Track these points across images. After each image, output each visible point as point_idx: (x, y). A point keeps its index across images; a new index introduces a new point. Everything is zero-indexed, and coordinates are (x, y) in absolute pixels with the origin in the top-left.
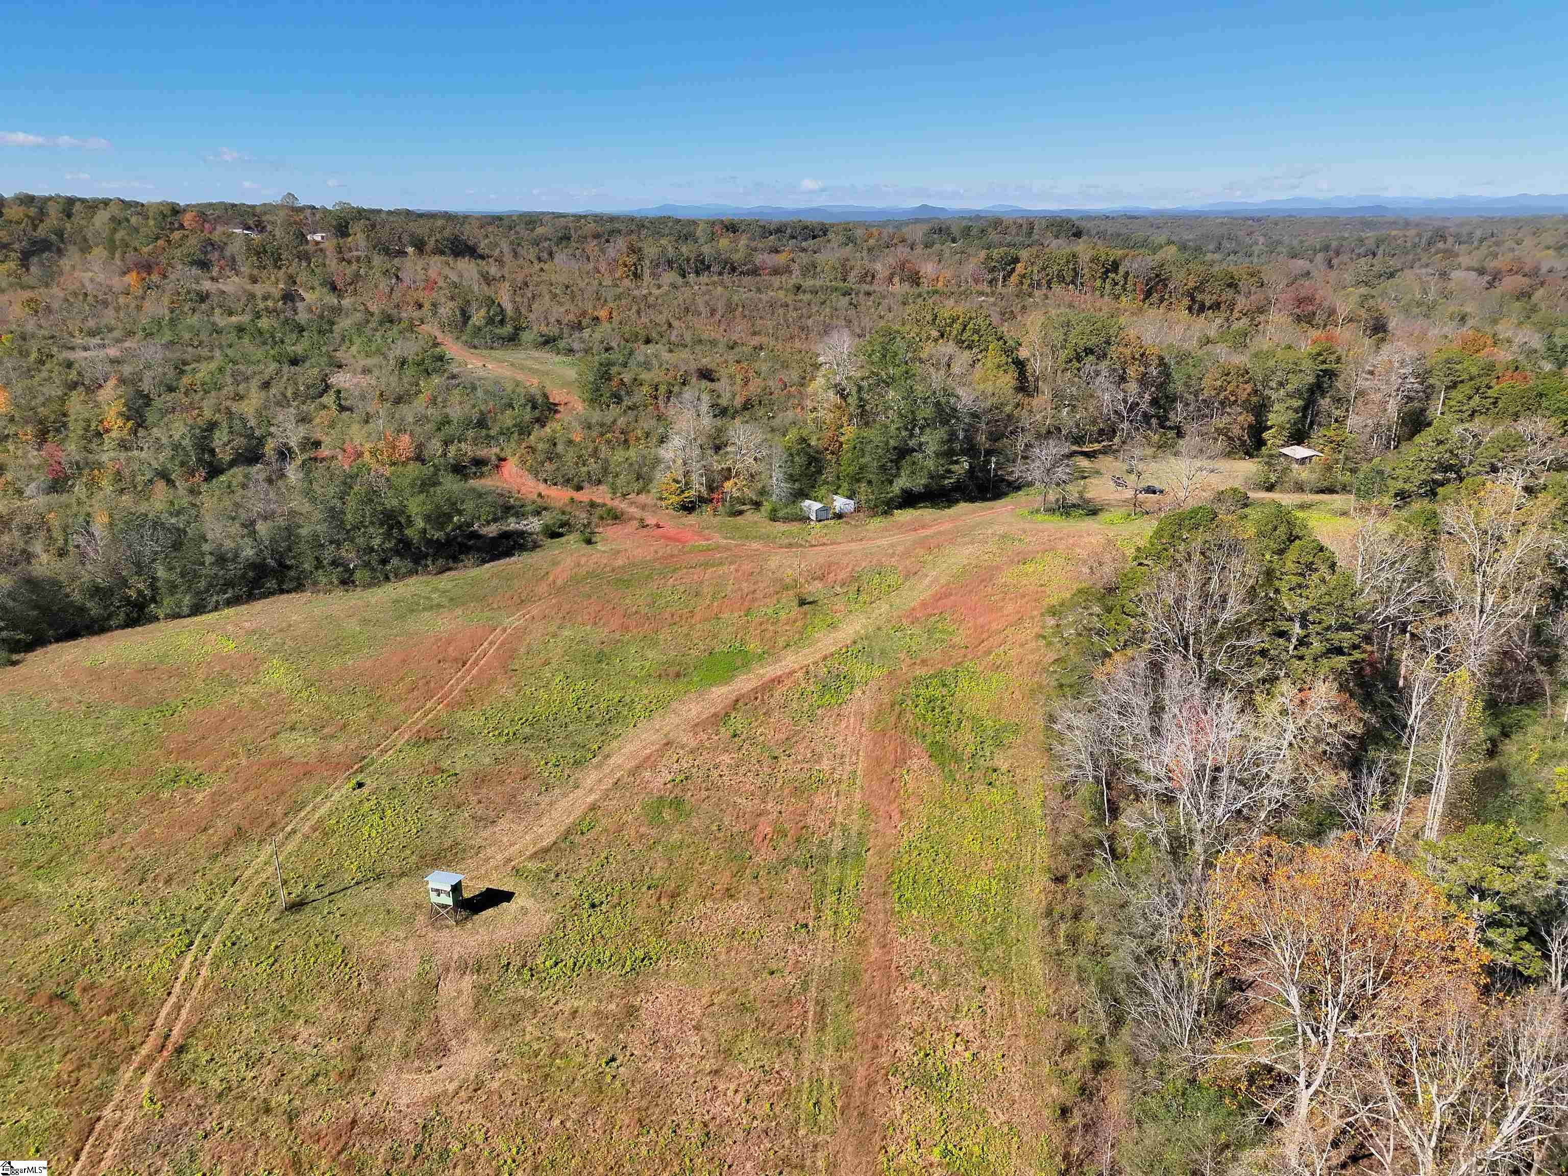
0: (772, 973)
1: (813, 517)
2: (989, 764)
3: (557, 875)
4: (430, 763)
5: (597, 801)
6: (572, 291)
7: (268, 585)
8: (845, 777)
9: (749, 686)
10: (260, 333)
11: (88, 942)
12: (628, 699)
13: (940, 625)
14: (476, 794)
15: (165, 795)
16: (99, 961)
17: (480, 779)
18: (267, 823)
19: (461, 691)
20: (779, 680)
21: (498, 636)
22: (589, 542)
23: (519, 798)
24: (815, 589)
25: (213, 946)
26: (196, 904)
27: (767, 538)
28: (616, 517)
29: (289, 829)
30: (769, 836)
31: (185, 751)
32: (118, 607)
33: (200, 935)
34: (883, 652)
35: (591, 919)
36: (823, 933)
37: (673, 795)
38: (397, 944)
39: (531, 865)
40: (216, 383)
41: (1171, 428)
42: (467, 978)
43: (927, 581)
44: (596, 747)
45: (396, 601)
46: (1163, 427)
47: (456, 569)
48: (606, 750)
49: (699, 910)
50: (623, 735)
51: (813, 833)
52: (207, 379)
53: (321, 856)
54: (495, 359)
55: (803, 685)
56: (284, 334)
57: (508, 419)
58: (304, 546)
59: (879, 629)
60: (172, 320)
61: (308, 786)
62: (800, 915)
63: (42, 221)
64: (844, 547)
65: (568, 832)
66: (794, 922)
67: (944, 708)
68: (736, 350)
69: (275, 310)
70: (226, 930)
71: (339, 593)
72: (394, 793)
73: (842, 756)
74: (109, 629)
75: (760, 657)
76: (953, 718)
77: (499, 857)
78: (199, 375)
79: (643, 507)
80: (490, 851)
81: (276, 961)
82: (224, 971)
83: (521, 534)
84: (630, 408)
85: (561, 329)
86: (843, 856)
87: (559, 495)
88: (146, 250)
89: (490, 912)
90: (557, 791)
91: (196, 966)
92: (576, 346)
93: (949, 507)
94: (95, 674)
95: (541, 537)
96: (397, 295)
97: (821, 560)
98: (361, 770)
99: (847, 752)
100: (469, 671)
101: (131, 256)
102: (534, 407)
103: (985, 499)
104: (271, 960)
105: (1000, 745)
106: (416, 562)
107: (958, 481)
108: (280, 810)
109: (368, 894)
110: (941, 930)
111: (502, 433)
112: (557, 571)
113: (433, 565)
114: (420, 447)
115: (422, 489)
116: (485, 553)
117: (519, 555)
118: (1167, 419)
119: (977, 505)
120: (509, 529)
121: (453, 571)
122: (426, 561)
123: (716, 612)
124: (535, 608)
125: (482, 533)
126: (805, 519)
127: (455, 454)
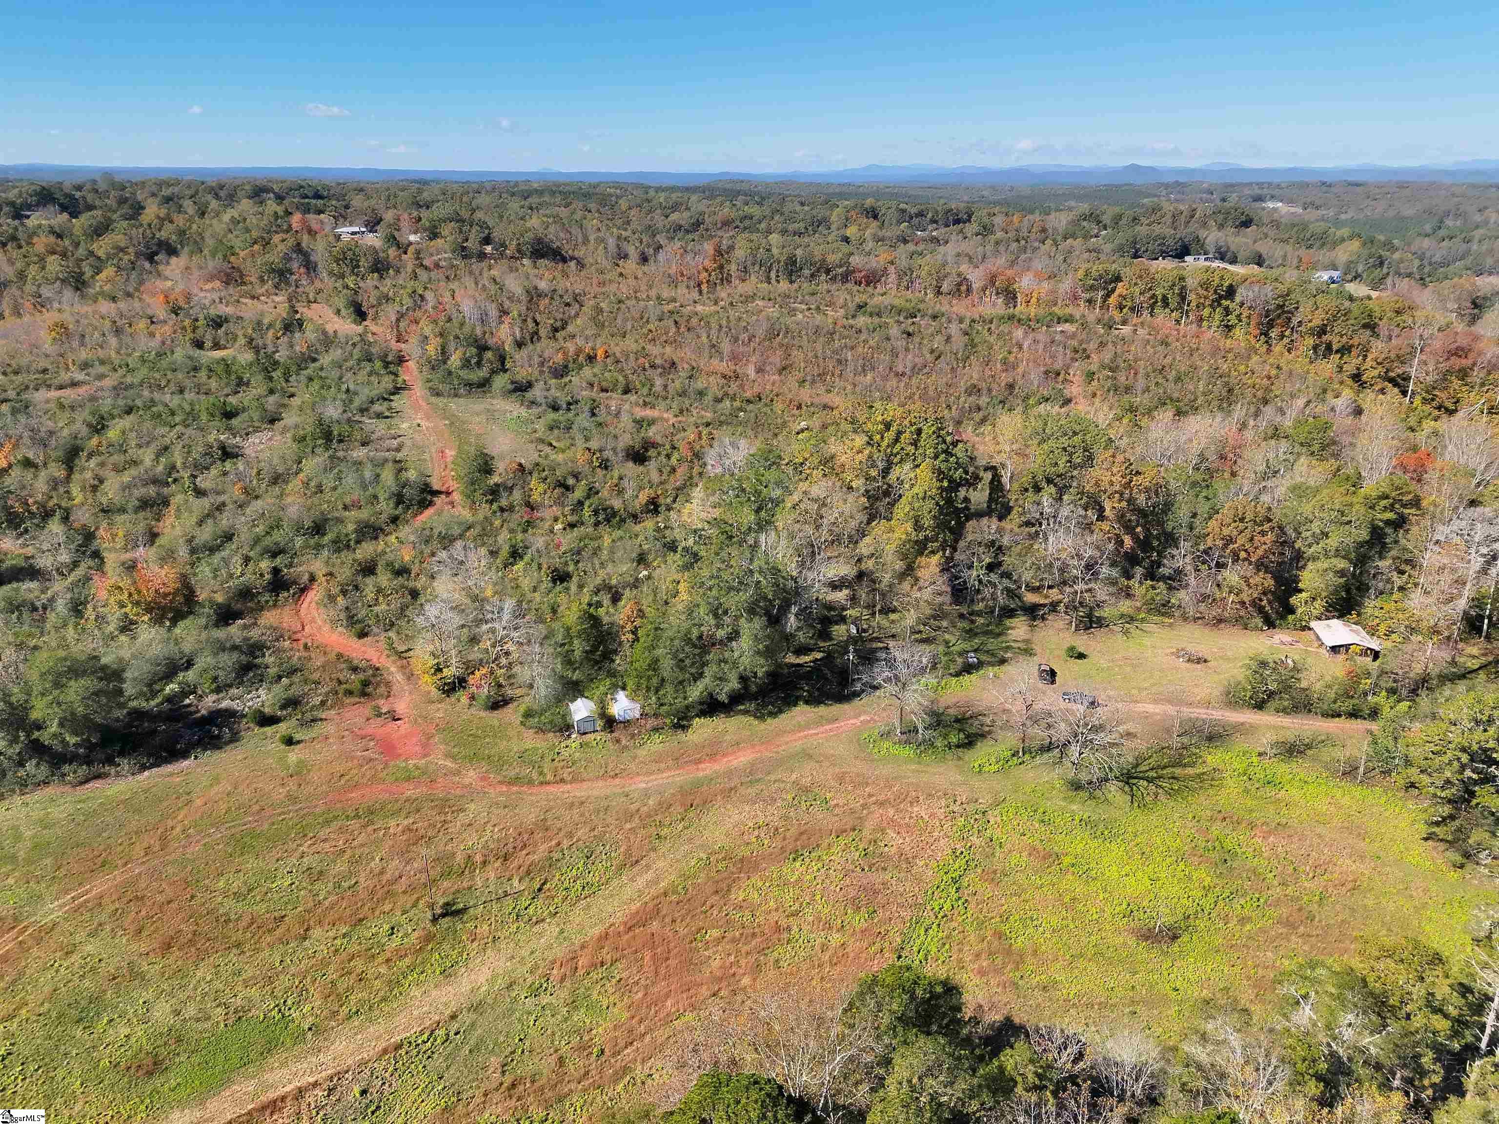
1: (577, 727)
22: (290, 742)
24: (483, 881)
27: (497, 762)
28: (367, 690)
34: (476, 1048)
43: (640, 884)
46: (1152, 576)
47: (106, 776)
54: (443, 413)
59: (510, 986)
78: (110, 435)
83: (229, 717)
84: (502, 509)
85: (542, 373)
87: (334, 644)
93: (777, 713)
95: (248, 724)
97: (532, 817)
112: (199, 802)
113: (75, 772)
114: (184, 579)
115: (57, 685)
116: (149, 755)
117: (196, 758)
118: (1159, 565)
119: (822, 710)
120: (220, 706)
121: (100, 781)
122: (66, 768)
123: (312, 923)
124: (100, 885)
125: (192, 709)
126: (565, 728)
127: (249, 577)
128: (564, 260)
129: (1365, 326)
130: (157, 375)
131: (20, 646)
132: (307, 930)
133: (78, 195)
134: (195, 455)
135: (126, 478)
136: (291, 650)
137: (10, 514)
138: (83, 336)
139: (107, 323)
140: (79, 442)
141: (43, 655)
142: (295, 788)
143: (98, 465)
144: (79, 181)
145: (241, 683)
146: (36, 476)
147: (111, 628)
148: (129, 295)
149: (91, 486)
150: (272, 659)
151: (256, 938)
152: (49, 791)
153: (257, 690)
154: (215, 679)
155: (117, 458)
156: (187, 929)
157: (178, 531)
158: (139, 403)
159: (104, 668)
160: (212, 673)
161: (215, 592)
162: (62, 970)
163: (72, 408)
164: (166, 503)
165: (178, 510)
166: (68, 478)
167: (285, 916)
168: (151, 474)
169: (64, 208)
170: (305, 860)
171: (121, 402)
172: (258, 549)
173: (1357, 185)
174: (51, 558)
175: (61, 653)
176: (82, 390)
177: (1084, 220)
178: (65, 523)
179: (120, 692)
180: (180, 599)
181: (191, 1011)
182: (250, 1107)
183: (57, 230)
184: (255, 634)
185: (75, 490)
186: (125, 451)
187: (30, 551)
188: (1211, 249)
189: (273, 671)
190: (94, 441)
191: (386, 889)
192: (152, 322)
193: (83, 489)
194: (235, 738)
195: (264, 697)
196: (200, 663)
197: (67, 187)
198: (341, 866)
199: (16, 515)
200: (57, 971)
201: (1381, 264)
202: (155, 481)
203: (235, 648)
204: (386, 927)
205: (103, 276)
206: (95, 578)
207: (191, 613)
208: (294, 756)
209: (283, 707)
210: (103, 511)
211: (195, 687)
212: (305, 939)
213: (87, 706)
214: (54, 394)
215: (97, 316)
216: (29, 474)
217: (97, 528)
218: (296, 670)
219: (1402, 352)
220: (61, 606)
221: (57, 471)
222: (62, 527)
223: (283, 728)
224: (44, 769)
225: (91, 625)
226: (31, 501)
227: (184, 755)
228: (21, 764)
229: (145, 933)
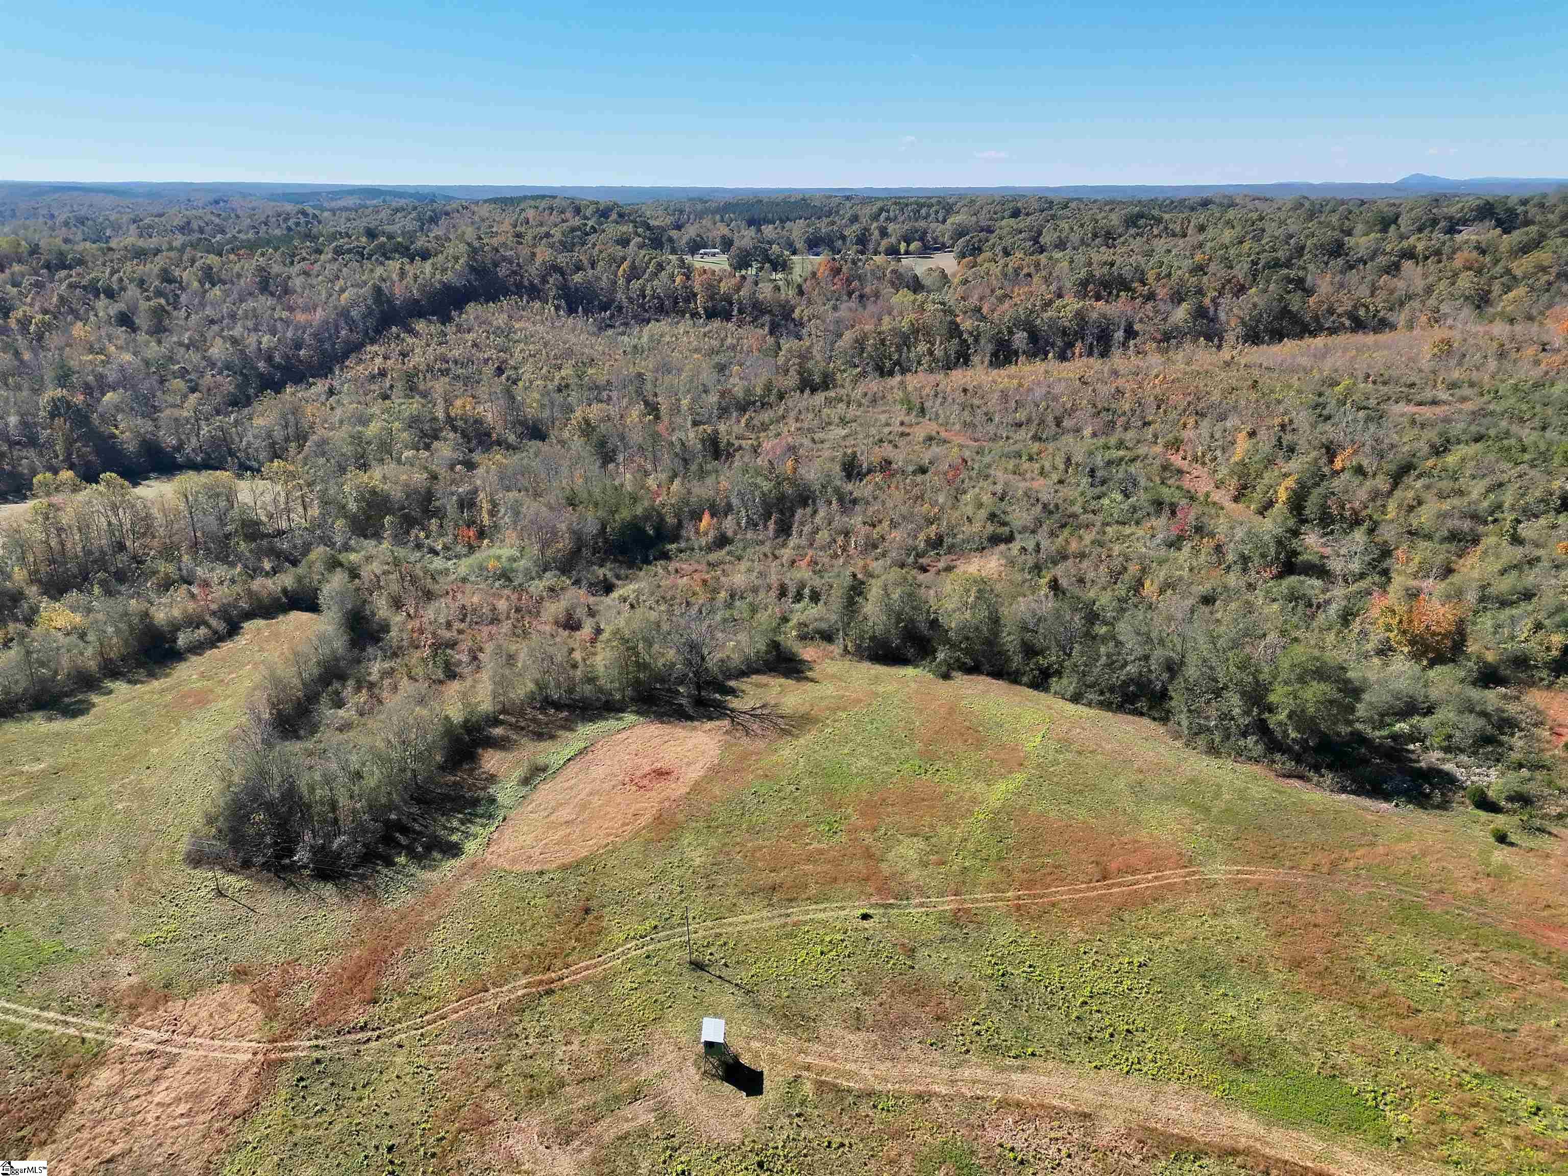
3: (799, 1115)
5: (939, 1095)
14: (892, 996)
15: (809, 830)
17: (915, 988)
18: (794, 896)
19: (1050, 902)
22: (1502, 839)
23: (906, 1029)
25: (645, 948)
29: (790, 910)
33: (654, 936)
37: (982, 1161)
38: (671, 1047)
39: (807, 1088)
44: (1032, 1050)
48: (1036, 1063)
50: (1073, 1065)
58: (1180, 684)
61: (850, 890)
65: (870, 1094)
71: (1180, 743)
77: (809, 1059)
80: (815, 1047)
81: (637, 989)
90: (935, 1054)
91: (625, 953)
95: (1465, 798)
98: (889, 906)
100: (1093, 889)
104: (637, 986)
106: (1269, 750)
108: (812, 893)
112: (1381, 850)
113: (1283, 764)
114: (1461, 624)
115: (1301, 679)
116: (1354, 781)
117: (1397, 805)
120: (1442, 767)
121: (1301, 782)
122: (1278, 756)
123: (1445, 1037)
124: (1263, 874)
125: (1413, 757)
127: (1533, 646)
130: (1524, 407)
131: (1283, 633)
132: (1438, 1041)
133: (1520, 209)
134: (1529, 499)
135: (1446, 506)
136: (1548, 742)
137: (1325, 513)
138: (1464, 355)
139: (1495, 344)
140: (1415, 460)
141: (1298, 649)
142: (1487, 889)
143: (1424, 486)
144: (1527, 194)
145: (1475, 753)
146: (1361, 484)
147: (1369, 647)
148: (1530, 318)
149: (1409, 506)
150: (1521, 743)
151: (1382, 1013)
152: (1257, 769)
153: (1489, 768)
154: (1449, 737)
155: (1446, 485)
156: (1322, 960)
157: (1476, 574)
158: (1492, 432)
159: (1348, 681)
160: (1449, 730)
161: (1488, 649)
162: (1207, 925)
163: (1423, 426)
164: (1476, 541)
165: (1485, 552)
166: (1390, 493)
167: (1420, 1011)
168: (1473, 507)
169: (1499, 223)
170: (1466, 970)
171: (1473, 428)
172: (1557, 619)
174: (1343, 563)
175: (1317, 653)
176: (1438, 410)
178: (1369, 534)
179: (1353, 710)
180: (1448, 642)
181: (1293, 1036)
182: (1309, 1164)
183: (1483, 245)
184: (1512, 709)
185: (1392, 506)
186: (1457, 479)
187: (1328, 551)
189: (1515, 756)
190: (1430, 463)
191: (1549, 1060)
192: (1544, 350)
193: (1400, 506)
194: (1444, 806)
195: (1493, 779)
196: (1440, 715)
197: (1513, 201)
198: (1504, 1002)
199: (1330, 515)
200: (1202, 924)
202: (1474, 517)
203: (1484, 714)
204: (1531, 1102)
205: (1511, 295)
206: (1375, 594)
207: (1453, 661)
208: (1500, 855)
209: (1510, 799)
210: (1410, 533)
211: (1425, 737)
212: (1431, 1048)
213: (1319, 710)
214: (1411, 409)
215: (1486, 337)
216: (1356, 481)
217: (1397, 548)
218: (1543, 767)
220: (1333, 610)
221: (1382, 483)
222: (1365, 538)
223: (1500, 821)
224: (1260, 748)
225: (1352, 636)
226: (1348, 506)
227: (1387, 797)
228: (1244, 735)
229: (1283, 939)
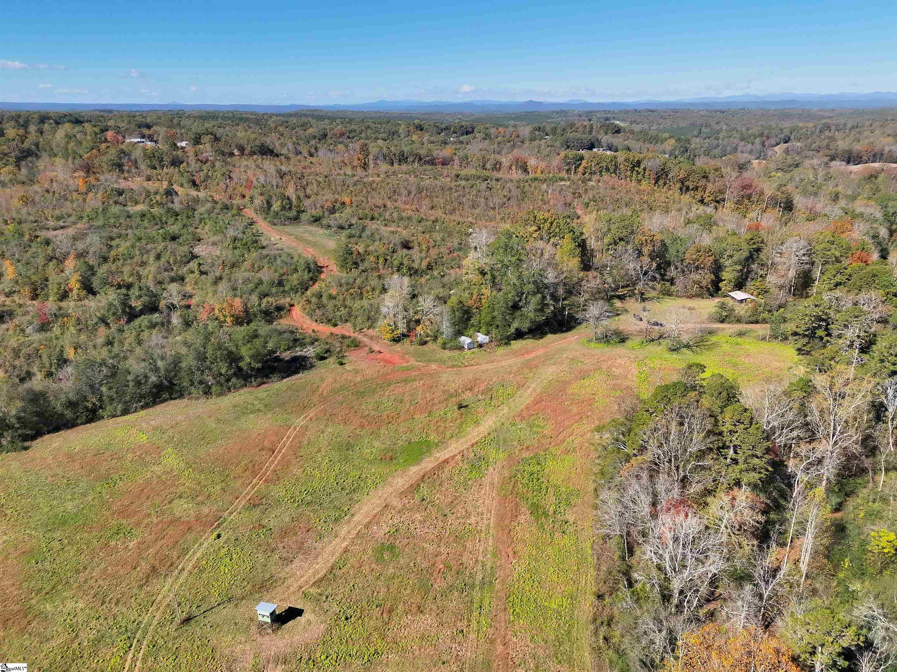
0: (444, 663)
1: (466, 347)
2: (562, 518)
3: (327, 597)
4: (256, 521)
5: (348, 546)
6: (329, 180)
7: (164, 396)
8: (484, 528)
9: (431, 466)
10: (154, 217)
11: (75, 645)
12: (364, 476)
13: (536, 422)
14: (282, 542)
15: (113, 543)
16: (81, 657)
17: (285, 533)
18: (169, 564)
19: (272, 471)
20: (446, 461)
21: (291, 433)
22: (342, 364)
23: (305, 544)
24: (467, 397)
25: (143, 647)
26: (133, 619)
27: (441, 361)
28: (356, 345)
29: (180, 567)
30: (442, 570)
31: (122, 513)
32: (82, 413)
33: (136, 640)
34: (505, 441)
35: (346, 627)
36: (472, 636)
37: (389, 542)
38: (241, 646)
39: (314, 591)
40: (130, 254)
41: (667, 281)
42: (279, 667)
43: (529, 391)
44: (346, 509)
45: (235, 406)
46: (663, 280)
47: (268, 383)
48: (352, 511)
49: (404, 622)
50: (362, 501)
51: (466, 568)
52: (125, 252)
53: (199, 587)
54: (286, 233)
55: (461, 464)
56: (167, 219)
57: (294, 279)
58: (183, 374)
59: (503, 424)
60: (103, 210)
61: (190, 537)
62: (459, 624)
63: (26, 138)
64: (484, 367)
65: (332, 568)
66: (455, 629)
67: (539, 479)
68: (422, 224)
69: (161, 203)
70: (149, 637)
71: (203, 400)
72: (238, 543)
73: (482, 514)
74: (77, 425)
75: (437, 445)
76: (544, 486)
77: (295, 585)
78: (120, 250)
79: (371, 338)
80: (290, 581)
81: (177, 657)
82: (149, 664)
83: (304, 358)
84: (363, 271)
85: (324, 212)
86: (483, 583)
87: (324, 329)
88: (86, 156)
89: (290, 623)
90: (326, 539)
91: (134, 660)
92: (332, 223)
93: (542, 338)
94: (71, 457)
95: (314, 360)
96: (230, 190)
97: (471, 377)
98: (219, 526)
99: (485, 511)
100: (276, 457)
101: (78, 161)
102: (309, 271)
103: (562, 332)
104: (174, 657)
105: (569, 504)
106: (245, 380)
107: (547, 319)
108: (175, 554)
109: (225, 612)
110: (535, 632)
111: (292, 289)
112: (323, 385)
113: (255, 381)
114: (245, 304)
117: (302, 373)
118: (665, 275)
119: (558, 335)
120: (294, 355)
121: (266, 384)
124: (311, 413)
126: (461, 348)
127: (265, 305)
128: (277, 155)
129: (704, 177)
136: (306, 333)
140: (104, 254)
142: (361, 377)
153: (307, 348)
154: (286, 344)
158: (113, 235)
164: (182, 279)
165: (196, 281)
171: (104, 234)
173: (652, 111)
176: (70, 230)
177: (536, 130)
181: (388, 443)
182: (437, 463)
186: (133, 258)
188: (605, 145)
190: (113, 253)
192: (78, 194)
194: (312, 366)
201: (687, 151)
212: (413, 419)
219: (721, 188)
223: (332, 360)
224: (239, 382)
226: (119, 280)
227: (297, 372)
